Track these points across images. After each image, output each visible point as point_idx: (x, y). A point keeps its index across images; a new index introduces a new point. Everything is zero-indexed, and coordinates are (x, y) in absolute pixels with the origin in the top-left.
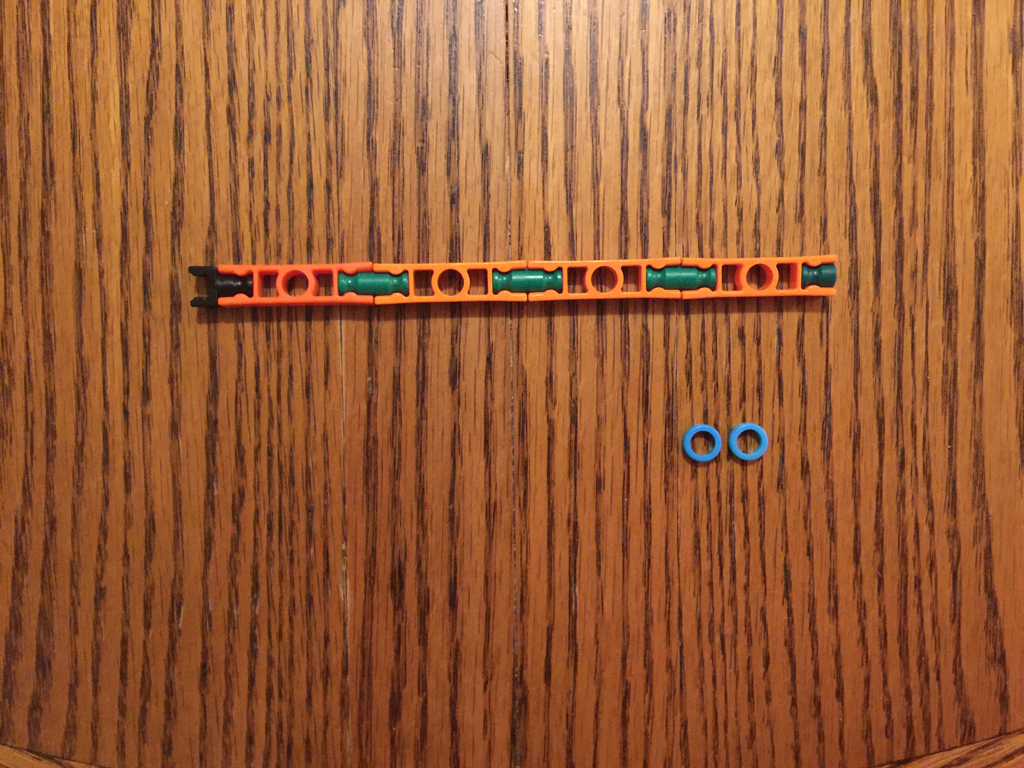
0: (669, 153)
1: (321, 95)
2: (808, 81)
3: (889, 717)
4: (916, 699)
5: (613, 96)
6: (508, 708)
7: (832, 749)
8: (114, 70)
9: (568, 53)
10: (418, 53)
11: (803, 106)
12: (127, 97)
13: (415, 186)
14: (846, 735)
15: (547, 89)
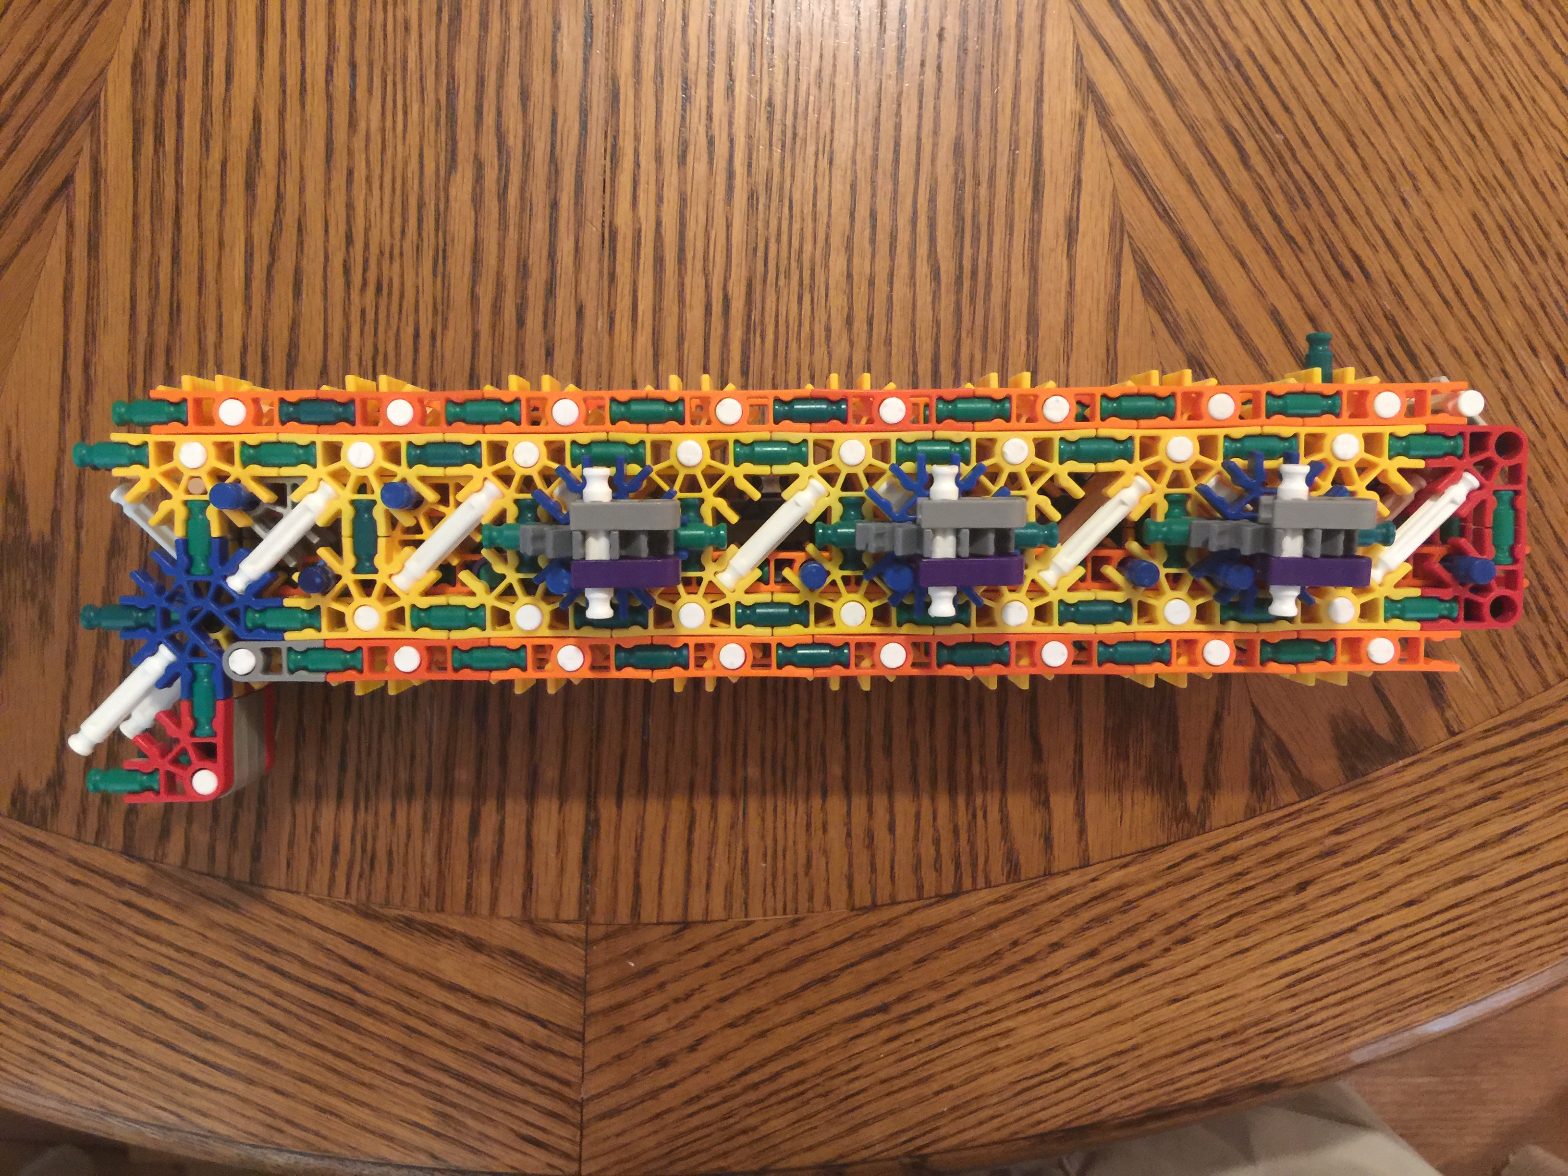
0: (749, 317)
1: (431, 253)
2: (877, 260)
3: (938, 851)
4: (964, 836)
5: (699, 265)
6: (581, 830)
7: (883, 879)
8: (240, 222)
9: (659, 223)
10: (521, 219)
11: (872, 283)
12: (252, 247)
13: (514, 338)
14: (896, 868)
15: (639, 255)
